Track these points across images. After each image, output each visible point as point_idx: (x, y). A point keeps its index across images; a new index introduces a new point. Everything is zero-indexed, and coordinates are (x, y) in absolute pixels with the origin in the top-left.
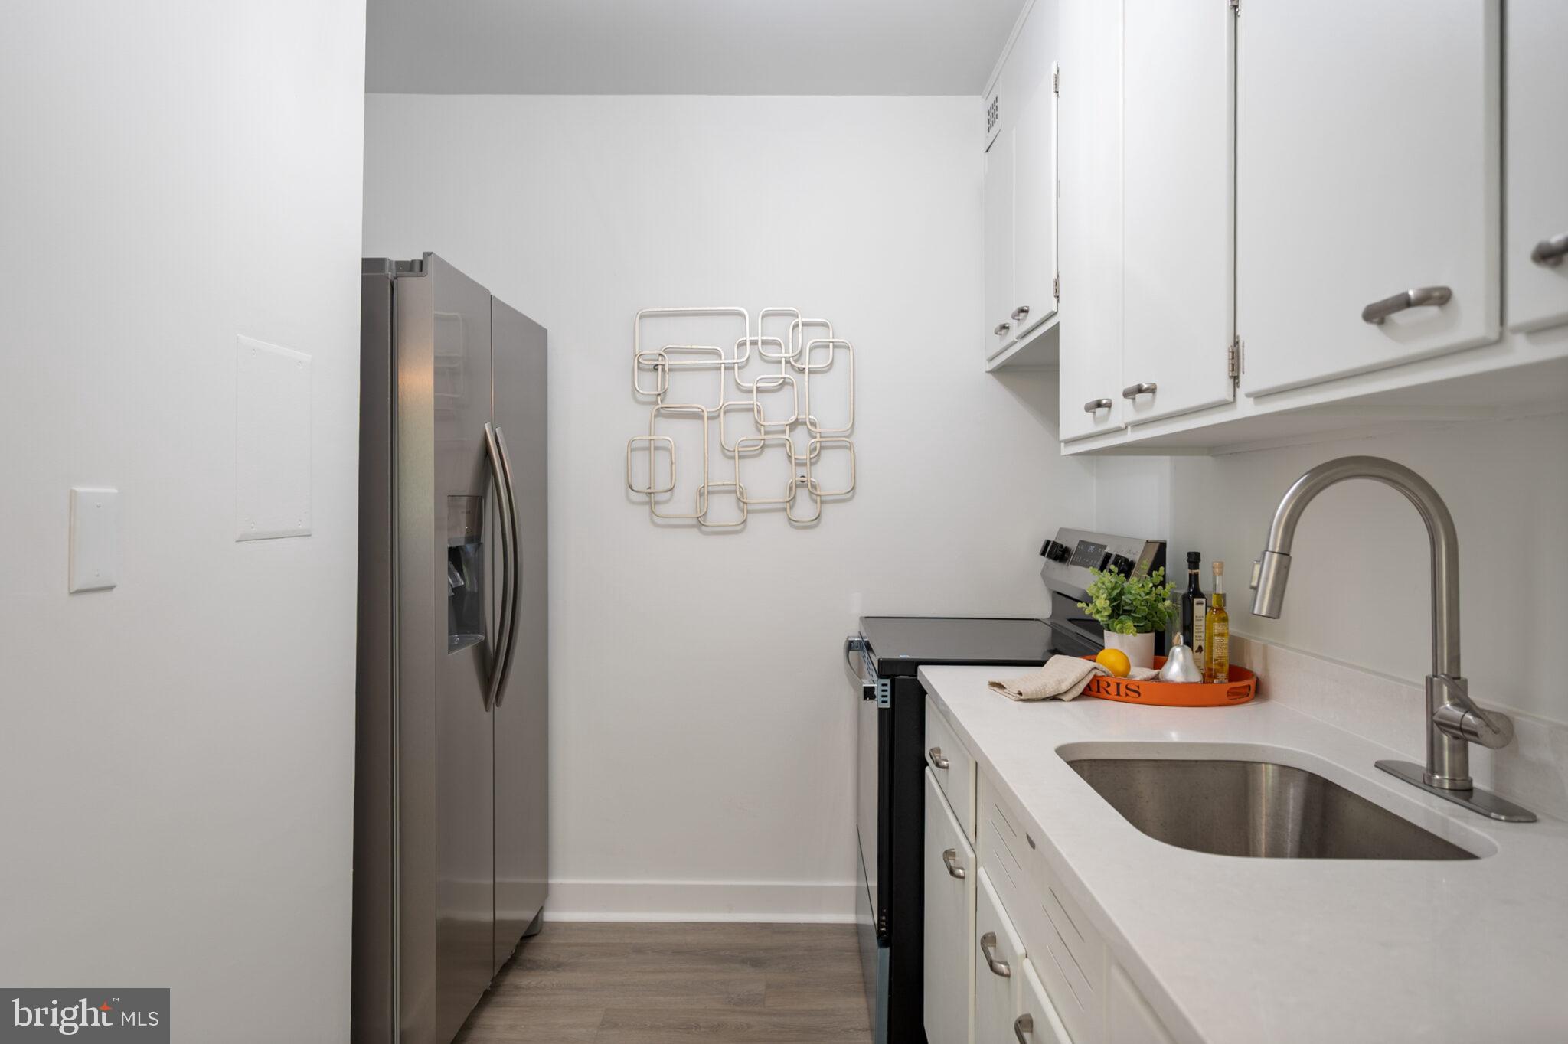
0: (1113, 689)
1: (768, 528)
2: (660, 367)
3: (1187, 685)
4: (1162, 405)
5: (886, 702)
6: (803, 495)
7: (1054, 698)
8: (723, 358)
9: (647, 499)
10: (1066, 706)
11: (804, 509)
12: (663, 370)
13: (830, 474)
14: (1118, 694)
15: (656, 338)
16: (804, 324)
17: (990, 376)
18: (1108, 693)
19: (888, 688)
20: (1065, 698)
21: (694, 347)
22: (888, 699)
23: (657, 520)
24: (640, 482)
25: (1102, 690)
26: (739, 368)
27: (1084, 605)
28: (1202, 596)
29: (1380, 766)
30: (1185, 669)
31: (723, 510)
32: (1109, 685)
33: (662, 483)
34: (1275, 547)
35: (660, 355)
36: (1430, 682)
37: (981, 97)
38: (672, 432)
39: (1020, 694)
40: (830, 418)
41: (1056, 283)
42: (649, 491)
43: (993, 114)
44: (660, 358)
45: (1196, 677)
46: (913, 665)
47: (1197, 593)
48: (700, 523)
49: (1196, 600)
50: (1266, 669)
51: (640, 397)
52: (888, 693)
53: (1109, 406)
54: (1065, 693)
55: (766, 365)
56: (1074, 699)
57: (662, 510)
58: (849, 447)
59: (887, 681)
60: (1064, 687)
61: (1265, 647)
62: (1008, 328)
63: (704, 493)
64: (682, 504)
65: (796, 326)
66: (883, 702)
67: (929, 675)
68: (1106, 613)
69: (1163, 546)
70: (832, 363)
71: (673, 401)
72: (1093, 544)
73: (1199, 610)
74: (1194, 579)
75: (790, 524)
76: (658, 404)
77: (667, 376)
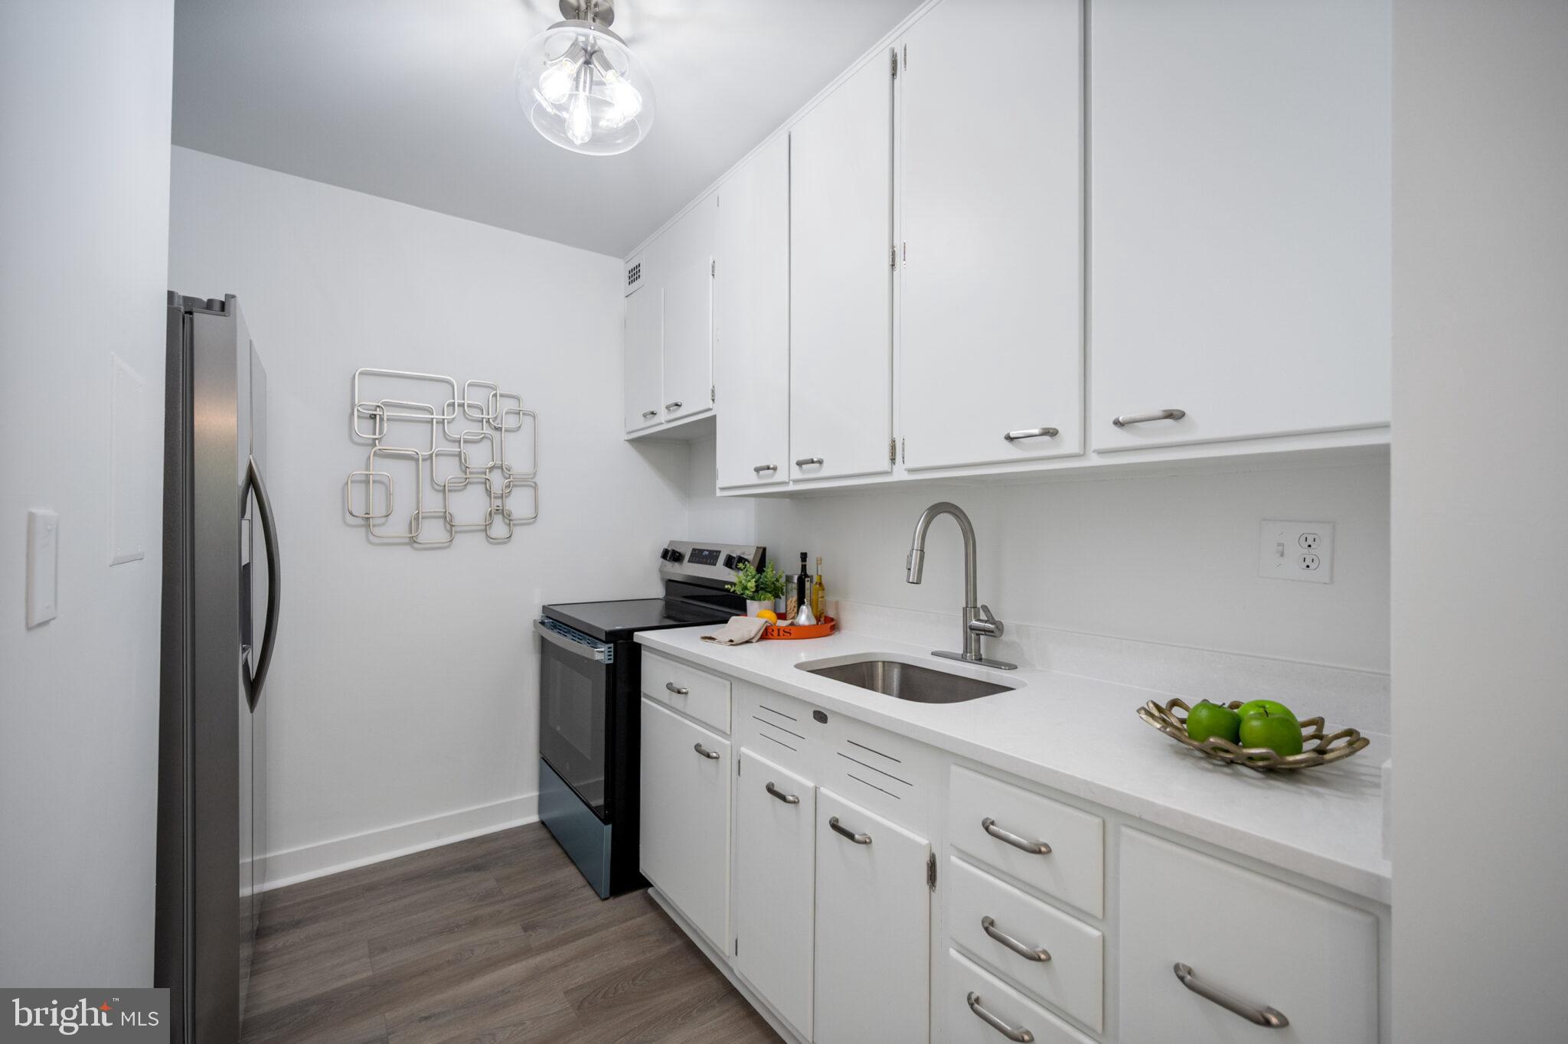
0: (775, 633)
1: (470, 545)
2: (378, 417)
3: (809, 626)
4: (825, 471)
5: (610, 659)
6: (498, 520)
7: (747, 642)
8: (435, 414)
9: (363, 523)
10: (756, 646)
11: (499, 529)
12: (382, 419)
13: (519, 503)
14: (779, 635)
15: (369, 395)
16: (501, 396)
17: (627, 445)
18: (772, 635)
19: (612, 650)
20: (754, 641)
21: (409, 403)
22: (612, 657)
23: (371, 538)
24: (359, 509)
25: (769, 634)
26: (448, 423)
27: (729, 586)
28: (808, 577)
29: (933, 654)
30: (808, 618)
31: (433, 532)
32: (773, 630)
33: (378, 509)
34: (918, 545)
35: (379, 407)
36: (965, 610)
37: (622, 260)
38: (383, 469)
39: (731, 641)
40: (519, 464)
41: (713, 391)
42: (367, 516)
43: (634, 274)
44: (378, 409)
45: (814, 622)
46: (630, 633)
47: (806, 576)
48: (413, 541)
49: (806, 579)
50: (838, 613)
51: (356, 439)
52: (612, 653)
53: (775, 469)
54: (753, 638)
55: (468, 422)
56: (758, 641)
57: (377, 531)
58: (535, 487)
59: (612, 645)
60: (752, 635)
61: (837, 603)
62: (655, 414)
63: (417, 519)
64: (397, 526)
65: (495, 395)
66: (609, 659)
67: (640, 637)
68: (753, 590)
69: (764, 549)
70: (519, 427)
71: (390, 444)
72: (707, 550)
73: (807, 585)
74: (804, 568)
75: (488, 541)
76: (376, 446)
77: (386, 425)
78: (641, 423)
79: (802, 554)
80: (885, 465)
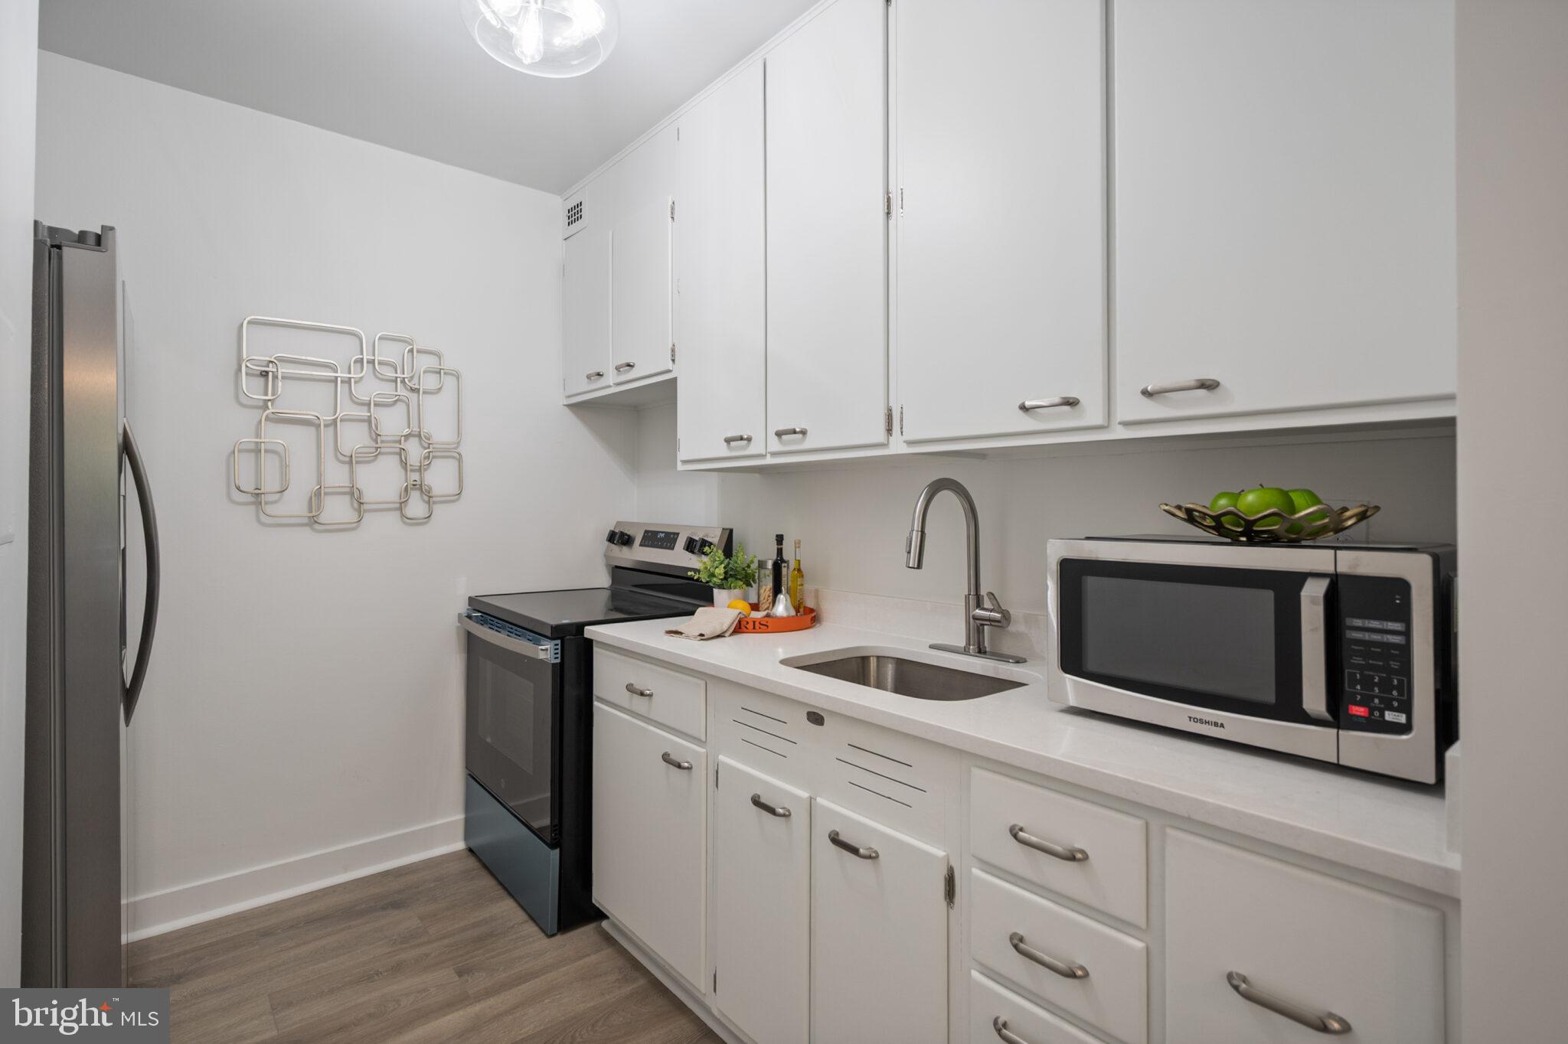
0: (750, 626)
1: (382, 526)
2: (270, 374)
3: (788, 617)
4: (808, 444)
5: (557, 658)
6: (415, 495)
7: (719, 636)
8: (339, 371)
9: (252, 499)
10: (728, 640)
11: (416, 507)
12: (275, 377)
13: (441, 477)
14: (754, 628)
15: (258, 349)
16: (419, 351)
17: (567, 410)
18: (747, 628)
19: (559, 647)
20: (727, 634)
21: (309, 358)
22: (559, 656)
23: (263, 518)
24: (248, 485)
25: (742, 626)
26: (355, 382)
27: (693, 573)
28: (785, 562)
29: (932, 647)
30: (786, 608)
31: (337, 510)
32: (748, 623)
33: (271, 483)
34: (918, 527)
35: (272, 362)
36: (967, 598)
37: (559, 197)
38: (276, 436)
39: (702, 635)
40: (440, 431)
41: (673, 351)
42: (258, 491)
43: (575, 214)
44: (271, 365)
45: (793, 613)
46: (579, 628)
47: (783, 561)
48: (313, 522)
49: (783, 565)
50: (817, 603)
51: (244, 400)
52: (559, 651)
53: (749, 439)
54: (725, 632)
55: (377, 381)
56: (731, 635)
57: (269, 509)
58: (460, 459)
59: (558, 642)
60: (725, 628)
61: (817, 591)
62: (602, 375)
63: (317, 496)
64: (294, 504)
65: (411, 351)
66: (555, 658)
67: (590, 632)
68: (722, 577)
69: (731, 531)
70: (440, 389)
71: (283, 407)
72: (662, 532)
73: (784, 571)
74: (780, 552)
75: (404, 523)
76: (268, 408)
77: (280, 384)
78: (585, 386)
79: (777, 536)
80: (880, 436)
